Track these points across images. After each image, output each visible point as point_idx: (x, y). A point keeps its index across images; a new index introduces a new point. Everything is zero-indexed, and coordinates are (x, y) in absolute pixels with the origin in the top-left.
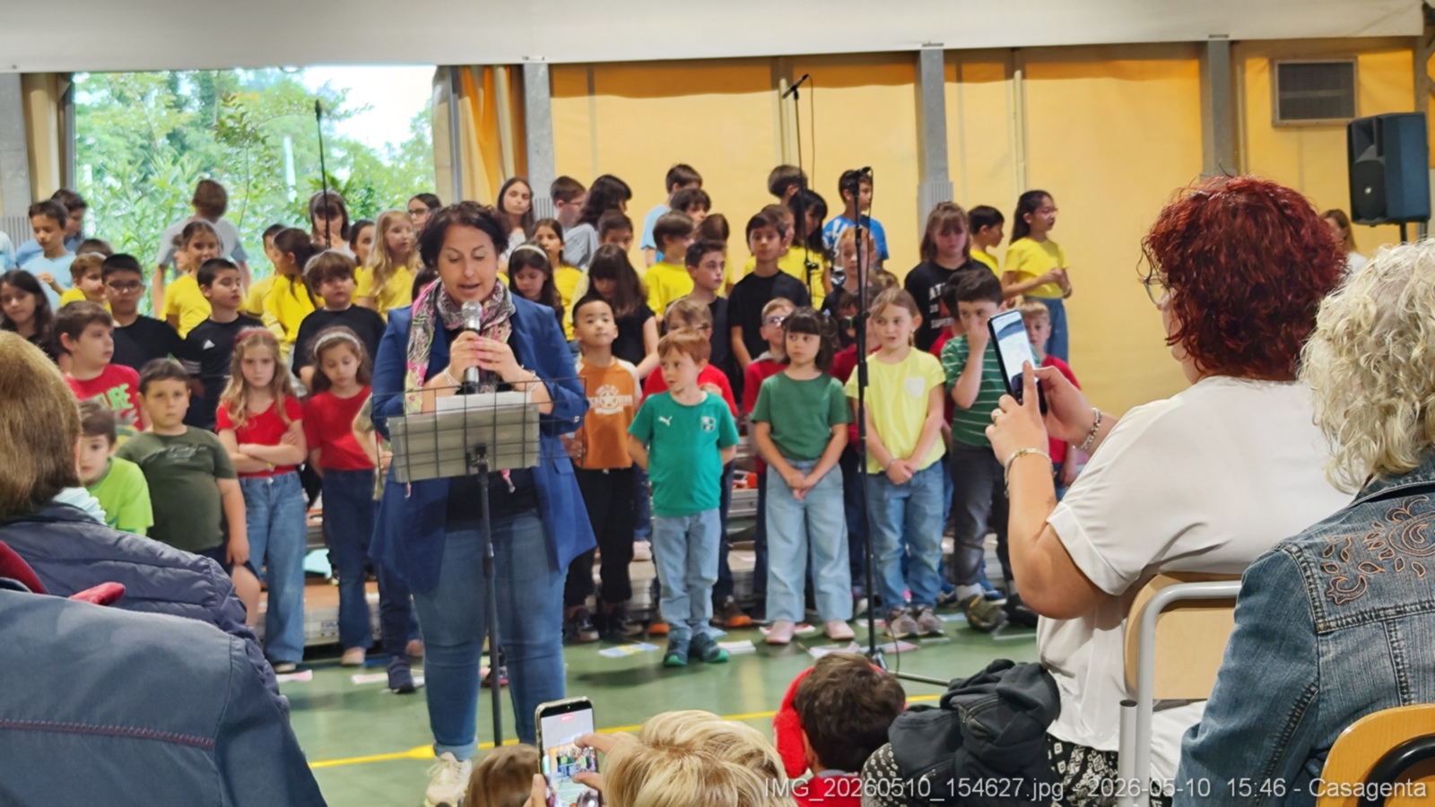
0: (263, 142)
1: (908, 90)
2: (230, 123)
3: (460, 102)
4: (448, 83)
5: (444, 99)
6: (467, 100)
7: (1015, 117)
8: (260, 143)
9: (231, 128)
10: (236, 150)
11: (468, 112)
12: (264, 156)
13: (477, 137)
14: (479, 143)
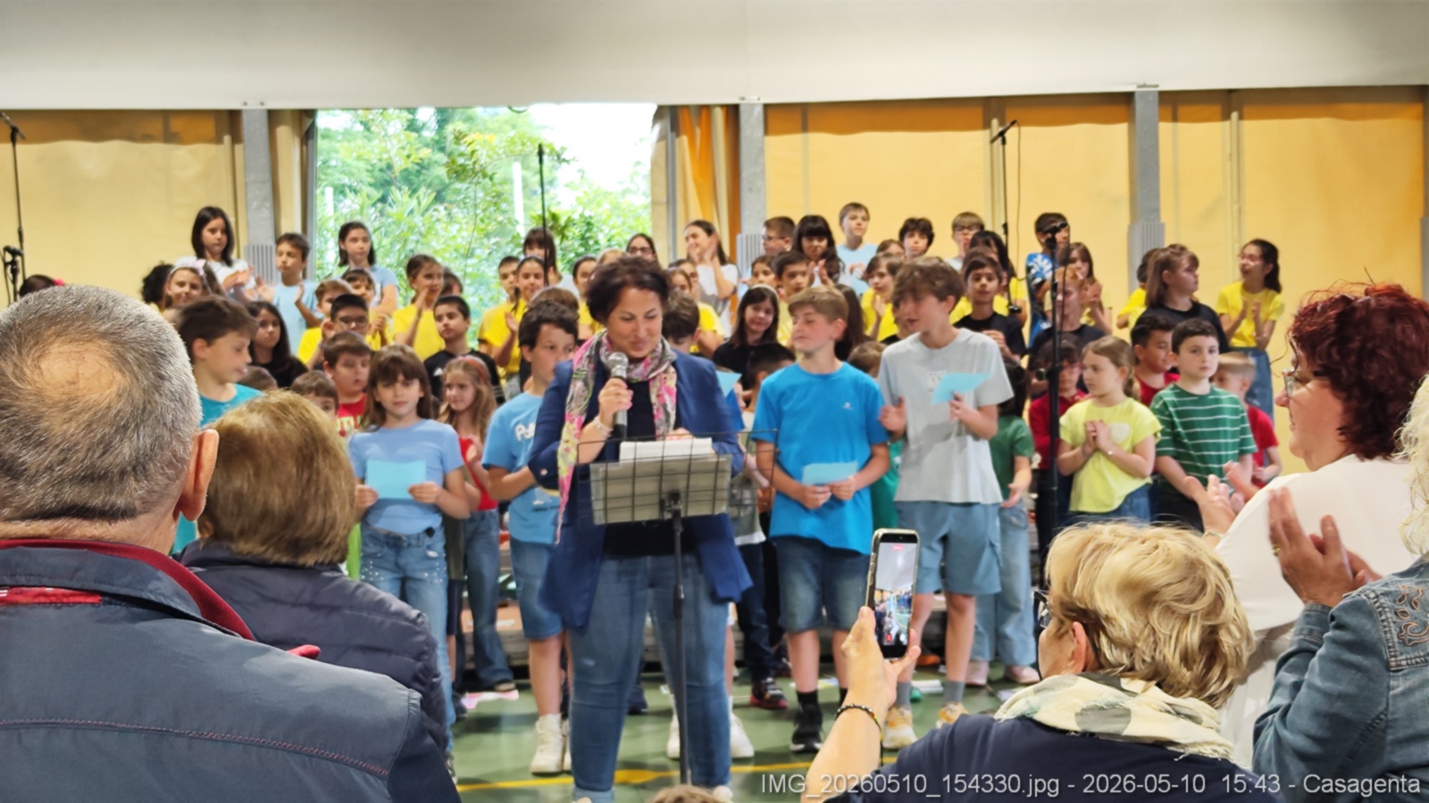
0: (491, 179)
1: (1121, 129)
2: (461, 161)
3: (677, 141)
4: (667, 122)
5: (662, 137)
6: (684, 139)
7: (1230, 159)
9: (461, 165)
10: (465, 186)
11: (684, 150)
12: (492, 192)
13: (693, 174)
14: (695, 180)
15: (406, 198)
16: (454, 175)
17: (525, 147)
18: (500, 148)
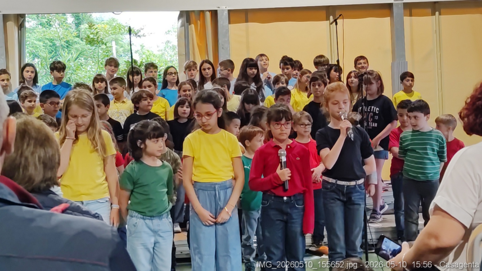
2: (91, 36)
3: (189, 26)
4: (184, 19)
5: (183, 25)
6: (193, 26)
7: (436, 33)
8: (104, 45)
9: (92, 38)
10: (94, 48)
11: (193, 31)
12: (106, 51)
13: (197, 42)
14: (198, 44)
16: (89, 43)
17: (121, 30)
18: (109, 31)
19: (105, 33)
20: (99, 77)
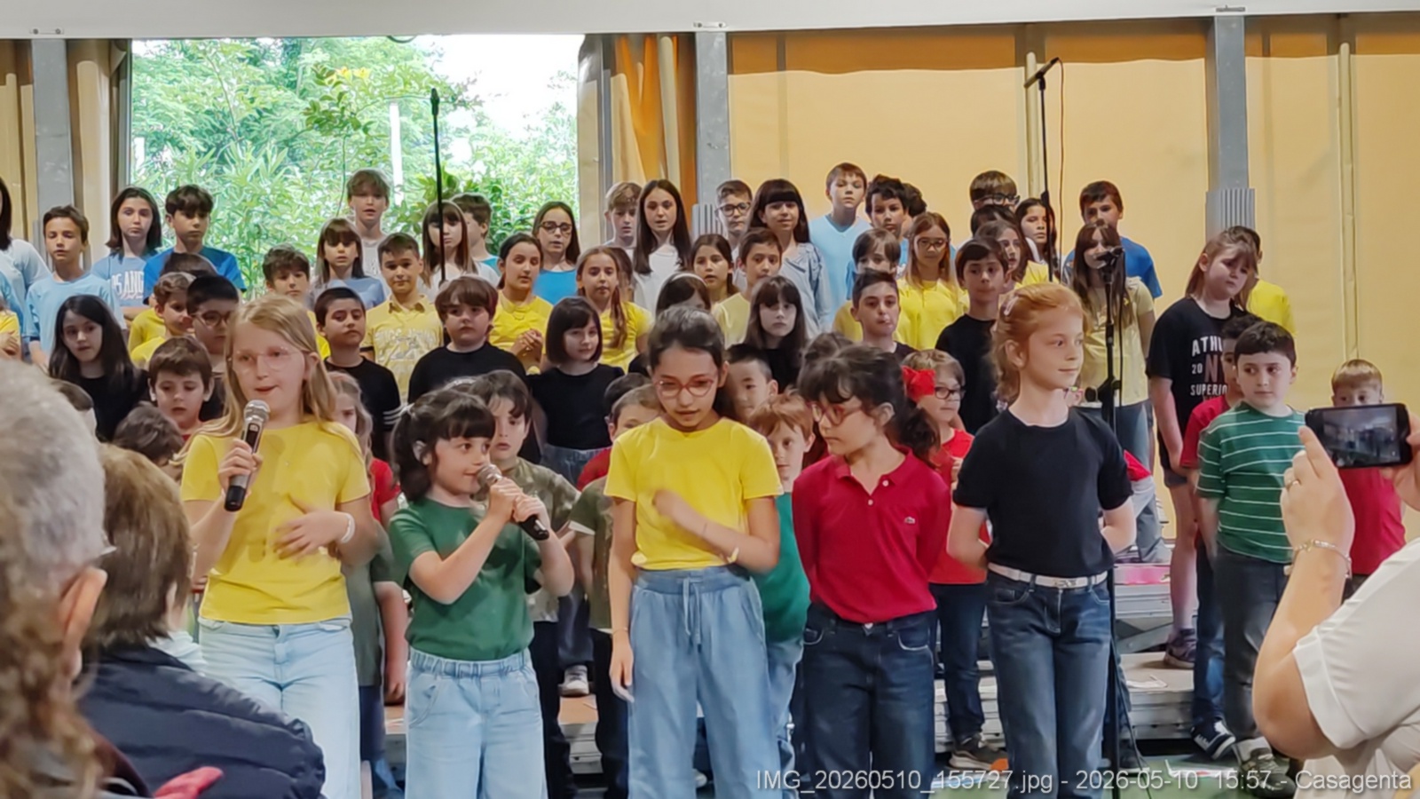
0: (366, 130)
2: (324, 106)
3: (612, 80)
4: (598, 57)
5: (592, 76)
6: (622, 78)
7: (1341, 106)
8: (360, 131)
9: (325, 112)
10: (330, 139)
11: (622, 93)
12: (366, 148)
13: (634, 125)
14: (636, 132)
15: (250, 156)
16: (316, 125)
17: (410, 84)
18: (375, 88)
19: (361, 94)
20: (338, 229)
